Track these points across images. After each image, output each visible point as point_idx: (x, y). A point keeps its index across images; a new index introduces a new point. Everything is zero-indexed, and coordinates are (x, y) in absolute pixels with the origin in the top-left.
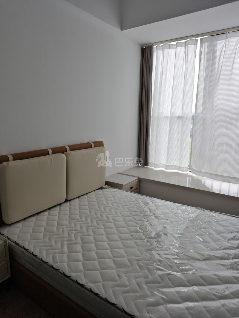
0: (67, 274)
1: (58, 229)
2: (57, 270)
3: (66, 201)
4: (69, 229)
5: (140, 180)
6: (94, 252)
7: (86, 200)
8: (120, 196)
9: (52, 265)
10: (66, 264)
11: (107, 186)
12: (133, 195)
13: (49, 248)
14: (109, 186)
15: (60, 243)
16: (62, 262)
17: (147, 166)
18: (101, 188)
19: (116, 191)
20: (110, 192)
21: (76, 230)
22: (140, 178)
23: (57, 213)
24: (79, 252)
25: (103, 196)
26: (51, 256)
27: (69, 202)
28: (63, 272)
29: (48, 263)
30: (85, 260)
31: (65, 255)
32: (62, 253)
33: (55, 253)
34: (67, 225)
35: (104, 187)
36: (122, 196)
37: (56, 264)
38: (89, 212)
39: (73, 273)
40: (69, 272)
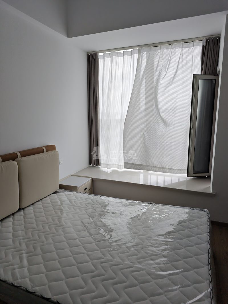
0: (30, 289)
1: (14, 242)
2: (18, 287)
3: (20, 209)
4: (26, 240)
5: (93, 181)
6: (56, 261)
7: (41, 206)
8: (76, 199)
9: (12, 283)
10: (27, 280)
11: (61, 190)
12: (88, 196)
13: (7, 264)
14: (64, 190)
15: (18, 257)
16: (23, 277)
17: (99, 166)
18: (55, 193)
19: (71, 194)
20: (64, 195)
21: (34, 240)
22: (93, 178)
23: (11, 224)
24: (41, 263)
25: (58, 200)
26: (10, 273)
27: (22, 211)
28: (26, 289)
29: (7, 281)
30: (47, 271)
31: (26, 269)
32: (22, 267)
33: (14, 269)
34: (23, 236)
35: (58, 190)
36: (77, 198)
37: (17, 281)
38: (46, 220)
39: (36, 288)
40: (33, 287)
